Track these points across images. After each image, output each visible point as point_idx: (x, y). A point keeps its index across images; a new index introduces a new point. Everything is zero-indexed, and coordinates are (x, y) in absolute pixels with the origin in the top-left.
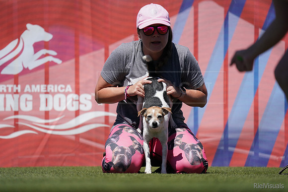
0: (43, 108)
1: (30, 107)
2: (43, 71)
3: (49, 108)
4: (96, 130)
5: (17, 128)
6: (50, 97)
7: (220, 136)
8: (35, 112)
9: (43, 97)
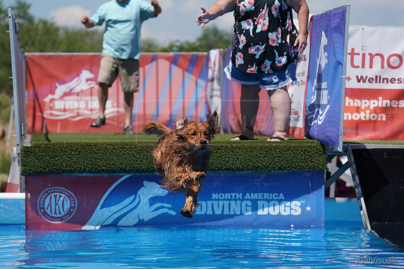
0: (90, 107)
1: (84, 106)
2: (89, 91)
3: (93, 107)
4: (114, 117)
5: (78, 115)
6: (93, 102)
7: (168, 118)
8: (86, 108)
9: (89, 102)
